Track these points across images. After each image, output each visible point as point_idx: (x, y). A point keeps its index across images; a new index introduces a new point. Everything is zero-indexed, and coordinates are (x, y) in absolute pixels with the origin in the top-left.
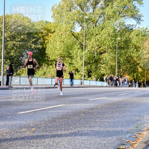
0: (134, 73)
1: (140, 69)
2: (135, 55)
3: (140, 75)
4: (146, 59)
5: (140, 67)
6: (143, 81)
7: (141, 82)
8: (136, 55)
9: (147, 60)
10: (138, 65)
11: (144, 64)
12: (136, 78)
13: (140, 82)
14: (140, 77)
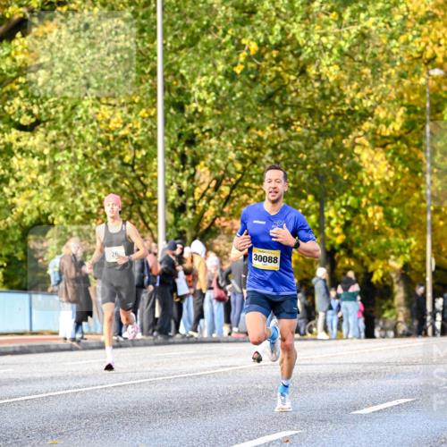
0: (321, 199)
1: (380, 156)
2: (329, 41)
3: (375, 215)
4: (431, 61)
5: (379, 142)
6: (406, 266)
7: (386, 275)
8: (339, 36)
9: (437, 72)
10: (356, 125)
11: (411, 109)
12: (343, 246)
13: (376, 277)
14: (377, 233)
